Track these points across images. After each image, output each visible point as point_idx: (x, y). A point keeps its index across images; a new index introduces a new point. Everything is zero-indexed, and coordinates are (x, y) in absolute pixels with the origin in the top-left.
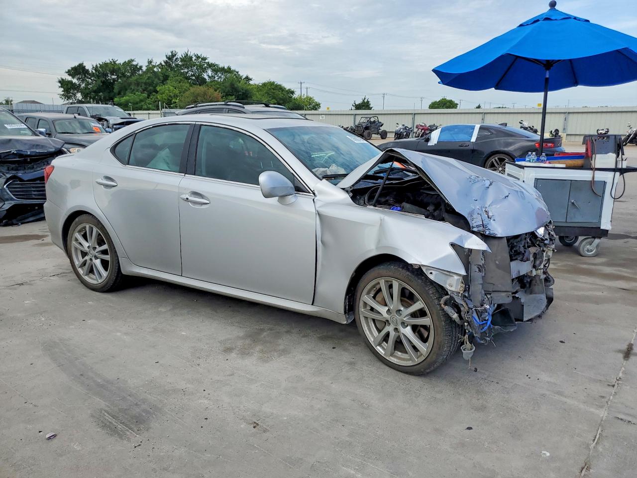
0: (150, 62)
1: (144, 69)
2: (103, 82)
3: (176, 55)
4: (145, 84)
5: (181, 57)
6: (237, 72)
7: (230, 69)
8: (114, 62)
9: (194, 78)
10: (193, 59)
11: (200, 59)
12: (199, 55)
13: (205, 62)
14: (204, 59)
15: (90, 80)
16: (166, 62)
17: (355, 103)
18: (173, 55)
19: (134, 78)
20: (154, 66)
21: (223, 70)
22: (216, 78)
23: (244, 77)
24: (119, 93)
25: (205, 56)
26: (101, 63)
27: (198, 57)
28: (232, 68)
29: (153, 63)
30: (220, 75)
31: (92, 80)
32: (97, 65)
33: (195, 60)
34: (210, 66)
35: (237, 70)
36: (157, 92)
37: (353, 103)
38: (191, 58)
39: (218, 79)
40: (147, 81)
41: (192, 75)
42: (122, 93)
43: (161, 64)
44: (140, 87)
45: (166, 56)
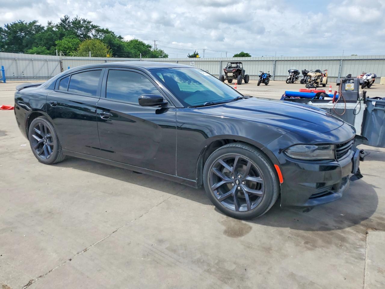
0: (50, 24)
1: (46, 28)
2: (14, 37)
3: (68, 18)
4: (47, 39)
5: (72, 21)
6: (113, 33)
7: (108, 30)
8: (21, 22)
9: (82, 36)
10: (81, 23)
11: (86, 23)
12: (85, 19)
13: (90, 25)
14: (89, 22)
15: (4, 36)
16: (61, 24)
17: (189, 55)
18: (66, 19)
19: (38, 35)
20: (53, 27)
21: (103, 31)
22: (98, 37)
23: (118, 36)
24: (27, 46)
25: (90, 21)
26: (12, 24)
27: (85, 21)
28: (110, 30)
29: (52, 25)
30: (101, 34)
31: (5, 36)
32: (8, 25)
33: (83, 23)
34: (94, 27)
35: (113, 31)
36: (55, 45)
37: (188, 54)
38: (80, 21)
39: (100, 37)
40: (48, 37)
41: (81, 34)
42: (29, 46)
43: (57, 25)
44: (42, 41)
45: (61, 19)
